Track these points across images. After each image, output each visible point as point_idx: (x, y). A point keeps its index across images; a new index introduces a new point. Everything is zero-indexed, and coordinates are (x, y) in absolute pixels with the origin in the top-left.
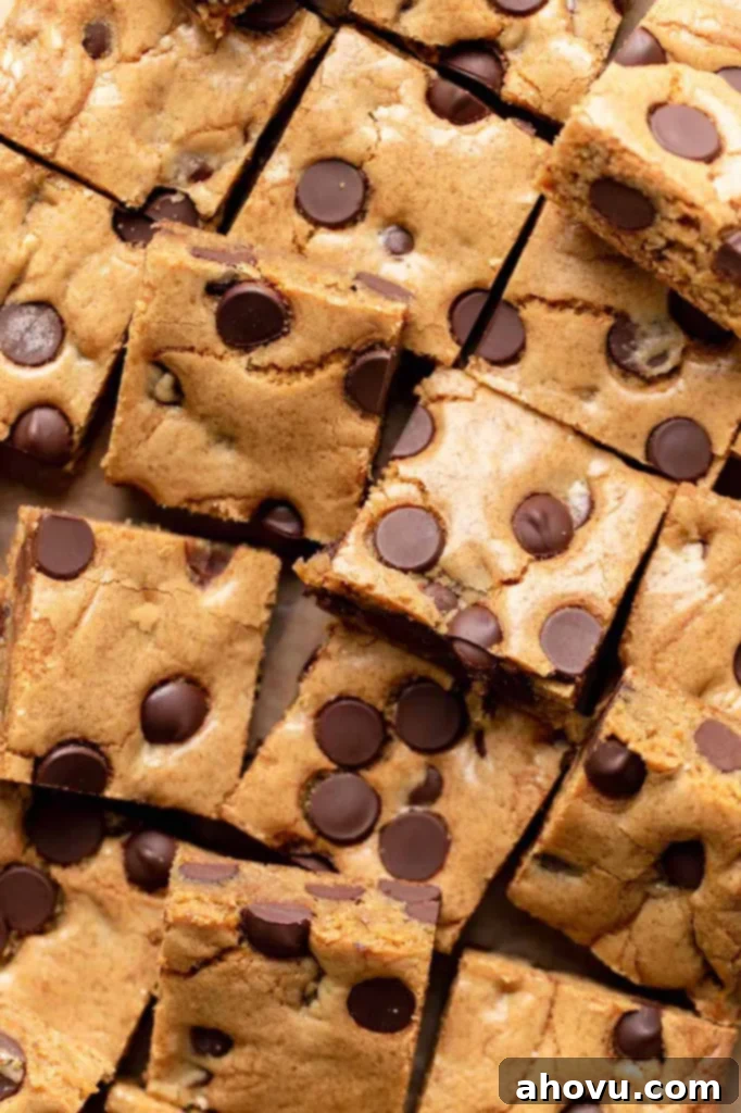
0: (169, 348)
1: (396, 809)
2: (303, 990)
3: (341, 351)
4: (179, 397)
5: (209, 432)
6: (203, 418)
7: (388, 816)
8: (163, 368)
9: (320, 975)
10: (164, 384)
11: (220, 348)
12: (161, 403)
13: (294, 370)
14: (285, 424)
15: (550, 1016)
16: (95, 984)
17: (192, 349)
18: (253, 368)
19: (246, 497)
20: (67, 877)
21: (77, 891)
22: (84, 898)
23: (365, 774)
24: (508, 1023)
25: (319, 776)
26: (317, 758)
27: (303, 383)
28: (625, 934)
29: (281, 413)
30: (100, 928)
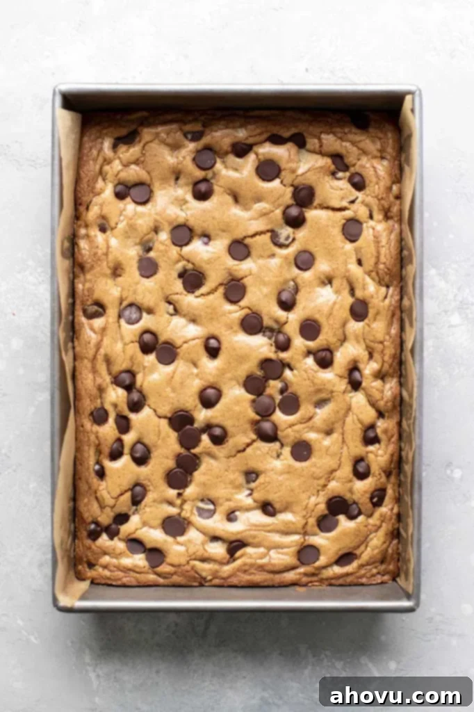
0: (170, 295)
1: (278, 398)
2: (277, 453)
3: (221, 284)
4: (176, 312)
5: (187, 320)
6: (184, 316)
7: (277, 401)
8: (170, 303)
9: (282, 445)
10: (171, 308)
11: (185, 292)
12: (172, 315)
13: (208, 294)
14: (209, 311)
15: (343, 438)
16: (217, 477)
17: (177, 294)
18: (197, 297)
19: (201, 338)
20: (196, 451)
21: (201, 454)
22: (204, 454)
23: (264, 394)
24: (332, 444)
25: (253, 401)
26: (251, 397)
27: (211, 297)
28: (351, 413)
29: (207, 307)
30: (212, 461)
